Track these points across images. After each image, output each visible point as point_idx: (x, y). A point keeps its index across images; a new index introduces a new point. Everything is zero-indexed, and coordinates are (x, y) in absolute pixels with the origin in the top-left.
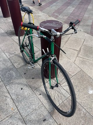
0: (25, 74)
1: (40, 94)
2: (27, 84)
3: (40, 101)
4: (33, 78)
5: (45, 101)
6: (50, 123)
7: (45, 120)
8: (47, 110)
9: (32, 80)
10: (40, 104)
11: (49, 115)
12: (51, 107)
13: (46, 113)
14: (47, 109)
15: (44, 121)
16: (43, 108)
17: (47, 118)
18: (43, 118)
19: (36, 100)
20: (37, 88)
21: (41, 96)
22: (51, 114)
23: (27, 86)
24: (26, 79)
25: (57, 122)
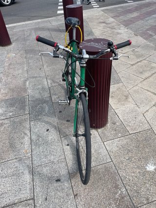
0: (60, 112)
1: (68, 145)
2: (57, 126)
3: (63, 153)
4: (68, 121)
5: (71, 156)
6: (63, 187)
7: (58, 180)
8: (68, 169)
9: (66, 122)
10: (63, 157)
11: (68, 176)
12: (76, 166)
13: (64, 172)
14: (68, 167)
15: (56, 181)
16: (64, 164)
17: (63, 179)
18: (57, 177)
19: (59, 150)
20: (67, 135)
21: (68, 147)
22: (71, 176)
23: (55, 128)
24: (59, 119)
25: (74, 190)
